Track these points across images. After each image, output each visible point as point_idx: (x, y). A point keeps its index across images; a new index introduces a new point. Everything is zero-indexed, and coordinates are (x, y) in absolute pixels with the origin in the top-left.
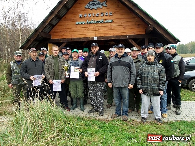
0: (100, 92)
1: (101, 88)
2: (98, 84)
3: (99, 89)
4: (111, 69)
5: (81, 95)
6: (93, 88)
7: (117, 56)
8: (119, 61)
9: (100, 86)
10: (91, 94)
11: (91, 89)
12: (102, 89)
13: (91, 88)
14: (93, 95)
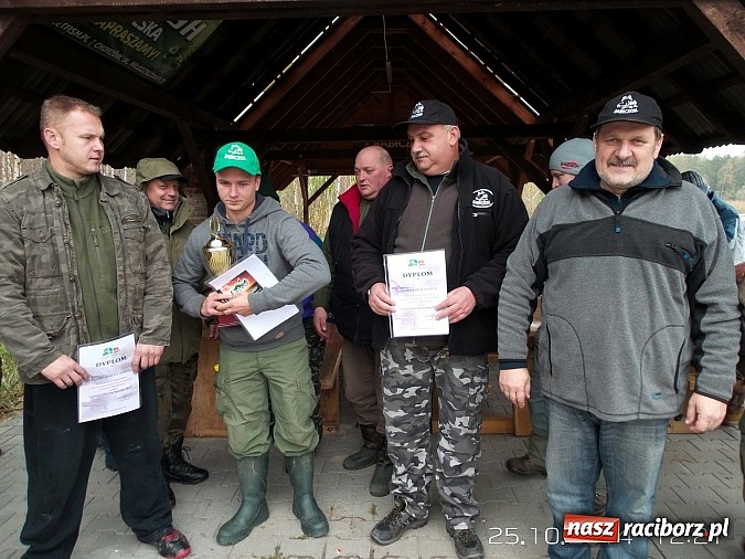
0: (465, 420)
1: (472, 391)
2: (457, 372)
3: (464, 400)
4: (541, 275)
5: (298, 438)
6: (412, 391)
7: (594, 187)
8: (615, 221)
9: (466, 381)
10: (398, 430)
11: (400, 398)
12: (479, 398)
13: (400, 391)
14: (412, 435)
